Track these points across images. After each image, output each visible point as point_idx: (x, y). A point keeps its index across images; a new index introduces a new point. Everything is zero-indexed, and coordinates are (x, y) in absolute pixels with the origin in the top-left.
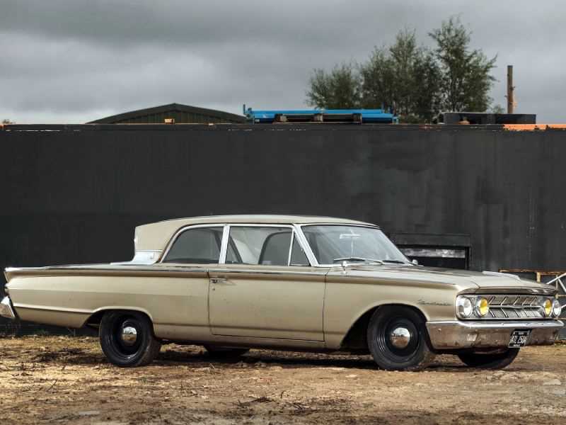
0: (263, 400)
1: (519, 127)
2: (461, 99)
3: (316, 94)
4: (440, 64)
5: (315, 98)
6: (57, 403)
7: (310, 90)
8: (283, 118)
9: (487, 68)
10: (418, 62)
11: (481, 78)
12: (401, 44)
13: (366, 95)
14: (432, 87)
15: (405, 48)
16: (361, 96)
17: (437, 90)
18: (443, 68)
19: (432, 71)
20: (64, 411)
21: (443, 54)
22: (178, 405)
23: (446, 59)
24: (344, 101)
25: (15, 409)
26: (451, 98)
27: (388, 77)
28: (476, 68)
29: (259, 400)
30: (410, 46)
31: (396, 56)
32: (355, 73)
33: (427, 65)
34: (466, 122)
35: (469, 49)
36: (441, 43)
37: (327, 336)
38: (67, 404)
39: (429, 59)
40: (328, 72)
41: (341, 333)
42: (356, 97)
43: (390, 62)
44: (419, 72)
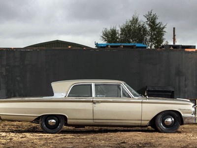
2: (154, 39)
3: (104, 37)
4: (147, 26)
5: (104, 38)
7: (102, 35)
8: (109, 46)
9: (163, 28)
10: (139, 25)
11: (161, 31)
12: (134, 19)
13: (121, 37)
14: (145, 34)
15: (135, 21)
16: (119, 37)
17: (146, 36)
18: (148, 28)
19: (144, 29)
21: (148, 23)
23: (150, 25)
24: (113, 39)
26: (150, 38)
27: (130, 31)
28: (159, 28)
30: (137, 20)
31: (131, 23)
32: (118, 30)
33: (143, 27)
34: (172, 48)
35: (157, 21)
36: (148, 19)
37: (142, 122)
39: (143, 25)
40: (109, 29)
41: (148, 120)
42: (117, 38)
43: (130, 26)
44: (139, 29)
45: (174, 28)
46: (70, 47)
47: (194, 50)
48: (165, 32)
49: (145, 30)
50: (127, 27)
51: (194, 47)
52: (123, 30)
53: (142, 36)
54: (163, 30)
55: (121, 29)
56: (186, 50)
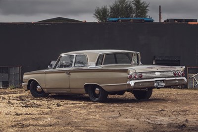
1: (193, 23)
3: (96, 14)
4: (133, 5)
5: (96, 16)
7: (94, 13)
8: (120, 20)
9: (147, 7)
10: (127, 5)
13: (111, 15)
14: (131, 12)
18: (134, 7)
19: (131, 8)
21: (134, 2)
23: (135, 4)
24: (104, 16)
26: (136, 16)
27: (118, 9)
28: (143, 6)
31: (120, 3)
32: (108, 8)
33: (129, 6)
34: (176, 22)
35: (141, 1)
39: (130, 4)
40: (100, 8)
42: (108, 15)
43: (119, 5)
44: (127, 8)
45: (160, 6)
47: (196, 23)
48: (148, 10)
50: (116, 6)
51: (196, 21)
52: (112, 9)
54: (147, 8)
55: (111, 8)
56: (189, 23)
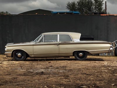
0: (51, 66)
1: (104, 15)
2: (97, 8)
6: (14, 67)
8: (58, 13)
11: (101, 3)
16: (77, 7)
17: (92, 6)
18: (94, 2)
20: (15, 68)
22: (36, 67)
25: (6, 68)
28: (100, 1)
29: (50, 66)
32: (76, 3)
34: (93, 14)
38: (16, 67)
40: (71, 2)
44: (89, 2)
45: (106, 2)
46: (36, 14)
47: (106, 15)
48: (103, 3)
49: (92, 3)
52: (79, 3)
53: (90, 6)
56: (101, 15)
